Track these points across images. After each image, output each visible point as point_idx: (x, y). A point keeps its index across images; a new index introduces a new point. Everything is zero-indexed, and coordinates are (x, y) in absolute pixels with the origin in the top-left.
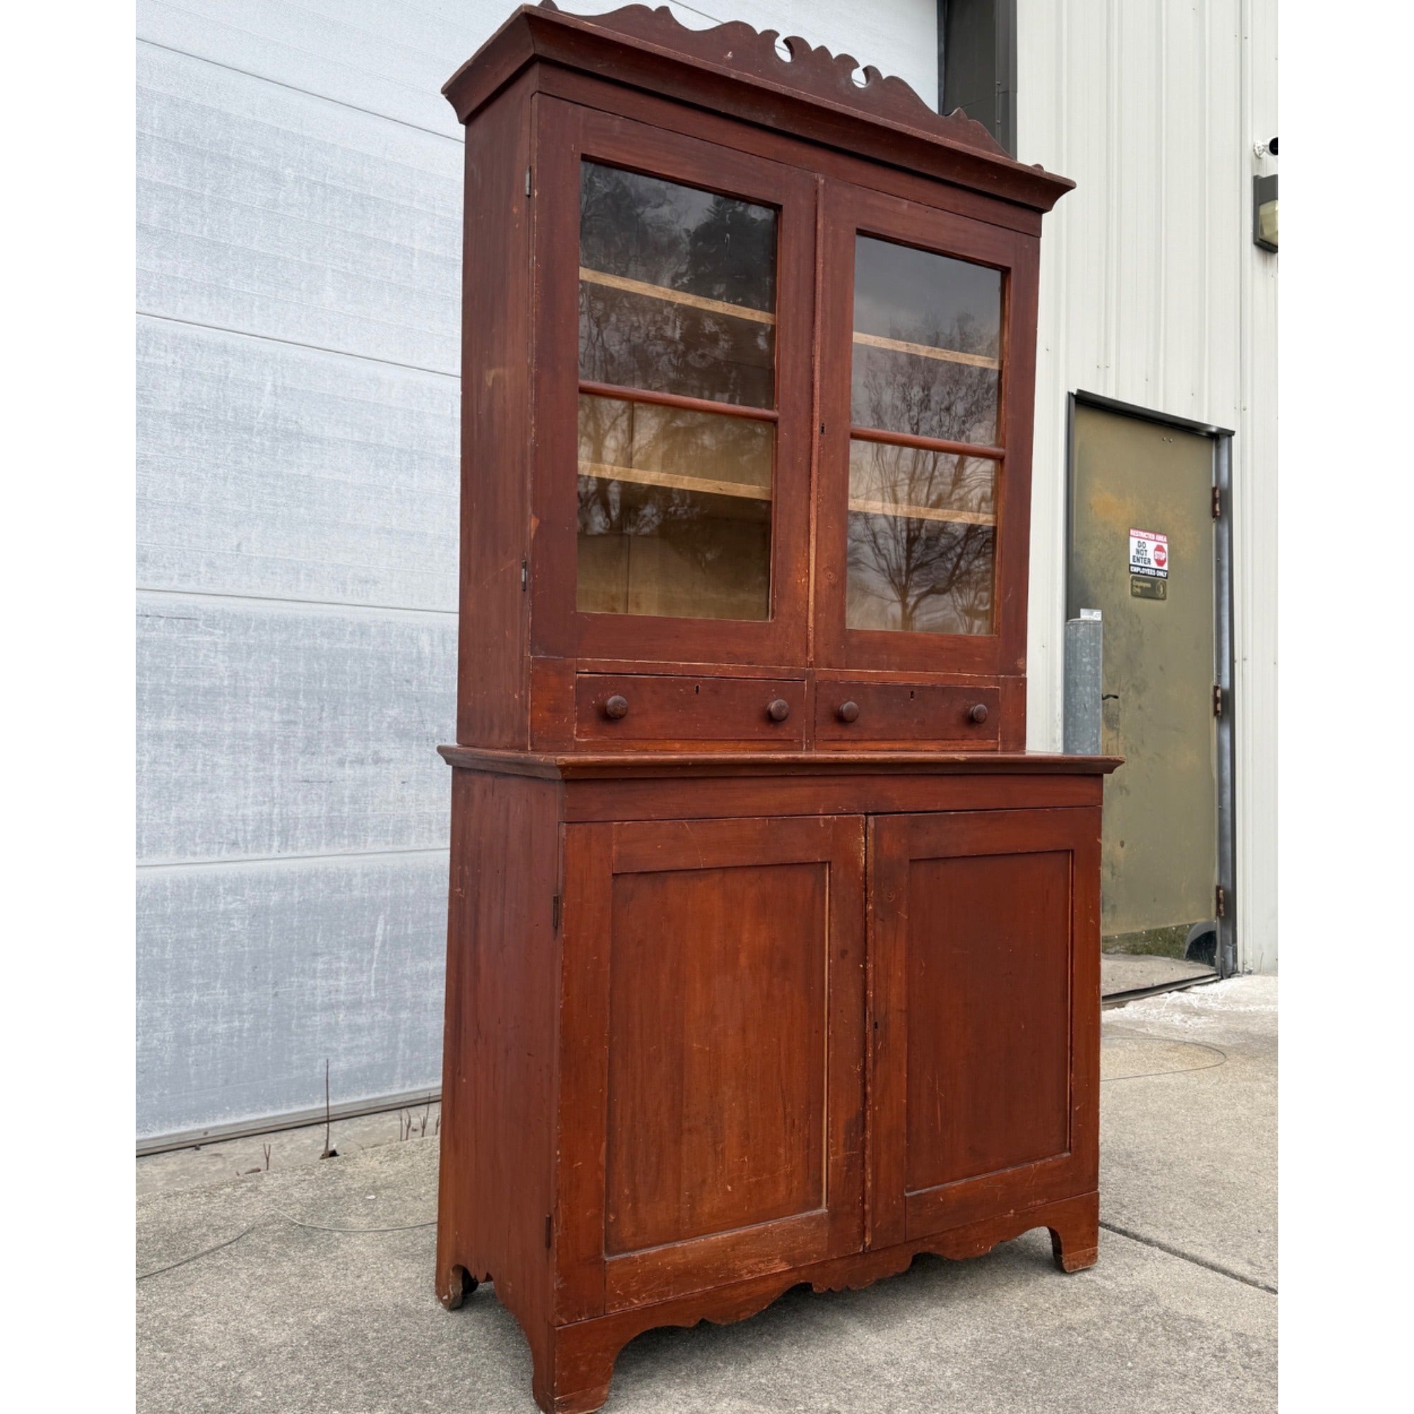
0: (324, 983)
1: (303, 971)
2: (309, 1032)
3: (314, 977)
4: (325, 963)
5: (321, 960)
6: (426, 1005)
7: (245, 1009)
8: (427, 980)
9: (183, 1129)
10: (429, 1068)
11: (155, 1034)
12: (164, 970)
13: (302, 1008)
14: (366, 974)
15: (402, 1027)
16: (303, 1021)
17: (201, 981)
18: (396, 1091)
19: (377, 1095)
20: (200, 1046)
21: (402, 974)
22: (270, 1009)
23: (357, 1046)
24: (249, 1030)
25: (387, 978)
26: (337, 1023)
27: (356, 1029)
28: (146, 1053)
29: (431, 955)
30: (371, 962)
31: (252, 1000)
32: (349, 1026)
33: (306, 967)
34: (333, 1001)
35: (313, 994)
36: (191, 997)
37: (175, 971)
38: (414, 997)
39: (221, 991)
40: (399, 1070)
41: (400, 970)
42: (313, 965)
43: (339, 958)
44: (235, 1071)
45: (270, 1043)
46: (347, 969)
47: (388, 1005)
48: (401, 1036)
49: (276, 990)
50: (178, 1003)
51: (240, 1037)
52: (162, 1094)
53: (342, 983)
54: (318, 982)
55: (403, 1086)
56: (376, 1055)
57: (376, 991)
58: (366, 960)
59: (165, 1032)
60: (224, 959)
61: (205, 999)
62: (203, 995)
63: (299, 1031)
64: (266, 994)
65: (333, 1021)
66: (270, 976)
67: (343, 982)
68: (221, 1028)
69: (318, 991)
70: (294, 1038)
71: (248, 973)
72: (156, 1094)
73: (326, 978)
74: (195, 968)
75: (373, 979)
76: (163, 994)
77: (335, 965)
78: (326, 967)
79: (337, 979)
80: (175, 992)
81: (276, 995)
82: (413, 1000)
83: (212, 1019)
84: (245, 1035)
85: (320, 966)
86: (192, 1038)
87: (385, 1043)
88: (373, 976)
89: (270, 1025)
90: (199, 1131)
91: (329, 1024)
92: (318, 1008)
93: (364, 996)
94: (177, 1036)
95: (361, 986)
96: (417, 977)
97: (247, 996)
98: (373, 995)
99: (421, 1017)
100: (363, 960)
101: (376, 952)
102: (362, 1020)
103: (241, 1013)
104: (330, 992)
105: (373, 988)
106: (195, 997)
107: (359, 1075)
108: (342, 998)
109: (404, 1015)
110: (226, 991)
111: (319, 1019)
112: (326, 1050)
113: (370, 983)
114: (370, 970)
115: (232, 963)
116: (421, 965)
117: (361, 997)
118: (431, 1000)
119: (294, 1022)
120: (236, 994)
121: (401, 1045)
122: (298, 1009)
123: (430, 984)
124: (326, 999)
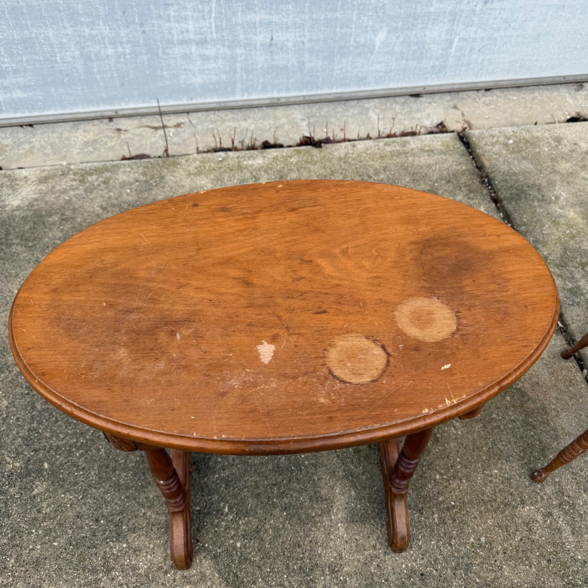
0: (177, 25)
1: (160, 16)
2: (172, 58)
3: (169, 21)
4: (175, 11)
5: (172, 9)
6: (255, 45)
7: (124, 40)
8: (255, 28)
9: (101, 108)
10: (260, 87)
11: (68, 53)
12: (60, 11)
13: (164, 42)
14: (207, 21)
15: (239, 59)
16: (167, 50)
17: (88, 20)
18: (238, 97)
19: (225, 99)
20: (99, 63)
21: (236, 22)
22: (141, 41)
23: (207, 69)
24: (129, 54)
25: (224, 25)
26: (191, 53)
27: (206, 58)
28: (65, 65)
29: (257, 9)
30: (210, 12)
31: (127, 35)
32: (200, 56)
33: (162, 13)
34: (186, 38)
35: (170, 33)
36: (84, 31)
37: (67, 12)
38: (246, 39)
39: (104, 27)
40: (239, 86)
41: (234, 19)
42: (167, 12)
43: (185, 8)
44: (126, 79)
45: (146, 63)
46: (193, 17)
47: (226, 44)
48: (238, 65)
49: (143, 28)
50: (76, 34)
51: (124, 58)
52: (83, 89)
53: (191, 27)
54: (173, 24)
55: (243, 95)
56: (222, 76)
57: (217, 33)
58: (206, 11)
59: (73, 52)
60: (100, 5)
61: (94, 32)
62: (92, 29)
63: (165, 57)
64: (137, 31)
65: (188, 52)
66: (137, 18)
67: (191, 25)
68: (110, 51)
69: (173, 31)
70: (162, 61)
71: (120, 16)
72: (79, 88)
73: (178, 22)
74: (81, 10)
75: (214, 25)
76: (65, 28)
77: (184, 13)
78: (177, 14)
79: (186, 23)
80: (71, 26)
81: (144, 32)
82: (245, 41)
83: (102, 46)
84: (128, 57)
85: (172, 14)
86: (93, 57)
87: (227, 69)
88: (213, 23)
89: (144, 52)
90: (111, 111)
91: (186, 54)
92: (175, 42)
93: (208, 36)
94: (82, 55)
95: (205, 29)
96: (248, 25)
97: (123, 32)
98: (215, 35)
99: (252, 53)
100: (204, 11)
101: (214, 5)
102: (210, 52)
103: (122, 43)
104: (182, 32)
105: (214, 31)
106: (87, 30)
107: (211, 87)
108: (192, 37)
109: (239, 51)
110: (107, 28)
111: (178, 50)
112: (186, 70)
113: (211, 27)
114: (211, 18)
115: (107, 8)
116: (249, 17)
117: (206, 37)
118: (259, 42)
119: (160, 50)
120: (115, 30)
121: (239, 70)
122: (161, 42)
123: (258, 30)
124: (180, 37)
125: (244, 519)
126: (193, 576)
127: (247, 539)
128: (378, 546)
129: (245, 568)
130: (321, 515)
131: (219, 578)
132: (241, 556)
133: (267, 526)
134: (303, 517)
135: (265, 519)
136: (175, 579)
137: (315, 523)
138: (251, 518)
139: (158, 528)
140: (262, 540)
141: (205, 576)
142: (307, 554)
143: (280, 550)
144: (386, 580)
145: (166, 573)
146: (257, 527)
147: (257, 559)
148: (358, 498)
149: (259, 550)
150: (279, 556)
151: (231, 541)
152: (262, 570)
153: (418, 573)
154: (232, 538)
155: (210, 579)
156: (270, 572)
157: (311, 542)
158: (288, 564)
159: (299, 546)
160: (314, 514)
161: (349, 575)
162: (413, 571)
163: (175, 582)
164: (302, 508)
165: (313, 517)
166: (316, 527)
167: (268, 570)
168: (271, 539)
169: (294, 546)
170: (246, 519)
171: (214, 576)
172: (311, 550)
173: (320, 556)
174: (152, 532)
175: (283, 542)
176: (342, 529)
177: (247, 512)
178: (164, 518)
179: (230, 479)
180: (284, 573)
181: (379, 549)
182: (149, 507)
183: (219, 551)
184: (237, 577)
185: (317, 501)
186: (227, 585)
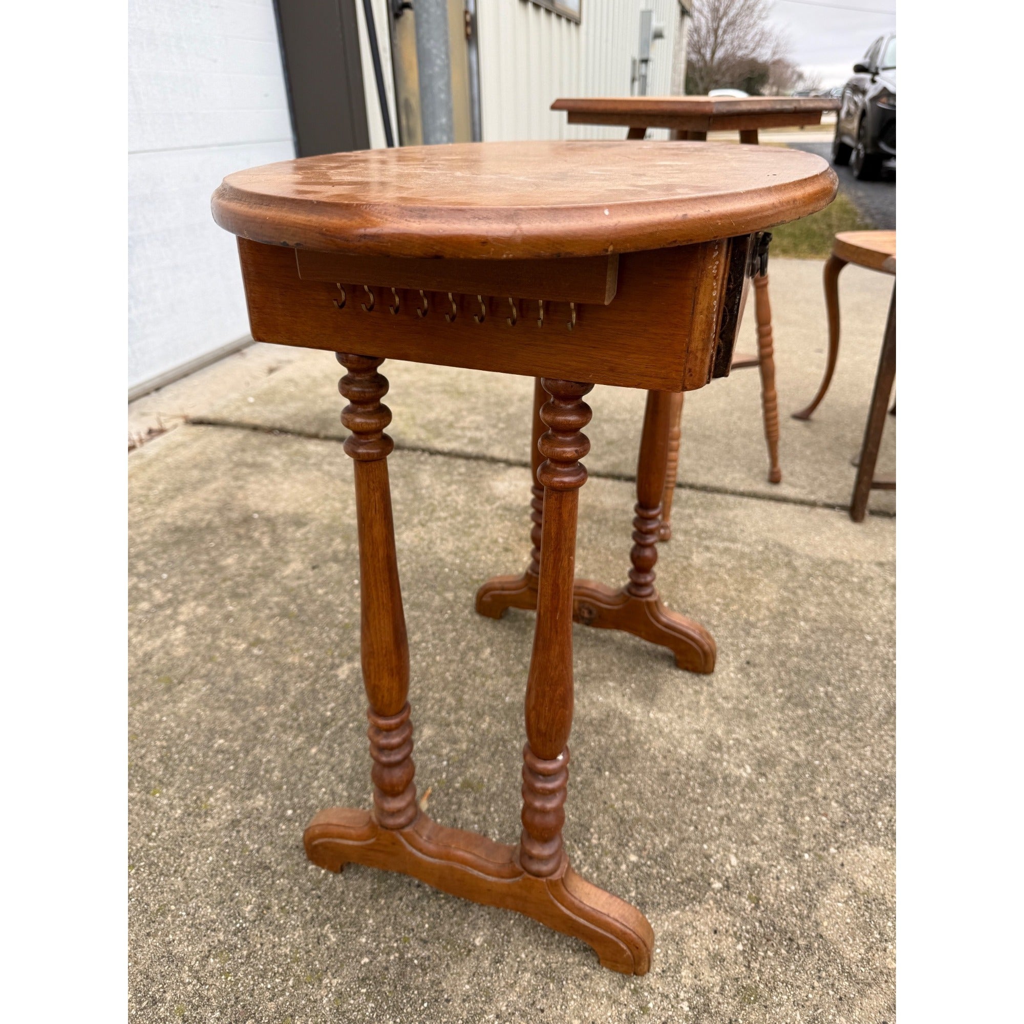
125: (592, 834)
126: (666, 955)
127: (628, 841)
128: (697, 688)
129: (678, 862)
130: (629, 731)
131: (683, 911)
132: (656, 861)
133: (618, 805)
134: (622, 752)
135: (605, 803)
136: (662, 995)
137: (638, 741)
138: (594, 823)
139: (545, 996)
140: (638, 820)
141: (673, 934)
142: (683, 770)
143: (665, 801)
144: (747, 698)
145: (644, 1009)
146: (614, 819)
147: (668, 838)
148: (622, 681)
149: (654, 830)
150: (673, 806)
151: (624, 867)
152: (690, 838)
153: (745, 666)
154: (617, 864)
155: (681, 927)
156: (696, 828)
157: (665, 757)
158: (690, 799)
159: (667, 774)
160: (624, 739)
161: (729, 732)
162: (741, 669)
163: (667, 997)
164: (608, 749)
165: (628, 741)
166: (645, 743)
167: (692, 828)
168: (641, 807)
169: (665, 781)
170: (592, 830)
171: (677, 918)
172: (678, 762)
173: (689, 754)
174: (547, 1012)
175: (653, 793)
176: (659, 715)
177: (582, 826)
178: (527, 975)
179: (509, 831)
180: (704, 808)
181: (702, 688)
182: (489, 1000)
183: (633, 894)
184: (690, 879)
185: (606, 727)
186: (700, 902)
